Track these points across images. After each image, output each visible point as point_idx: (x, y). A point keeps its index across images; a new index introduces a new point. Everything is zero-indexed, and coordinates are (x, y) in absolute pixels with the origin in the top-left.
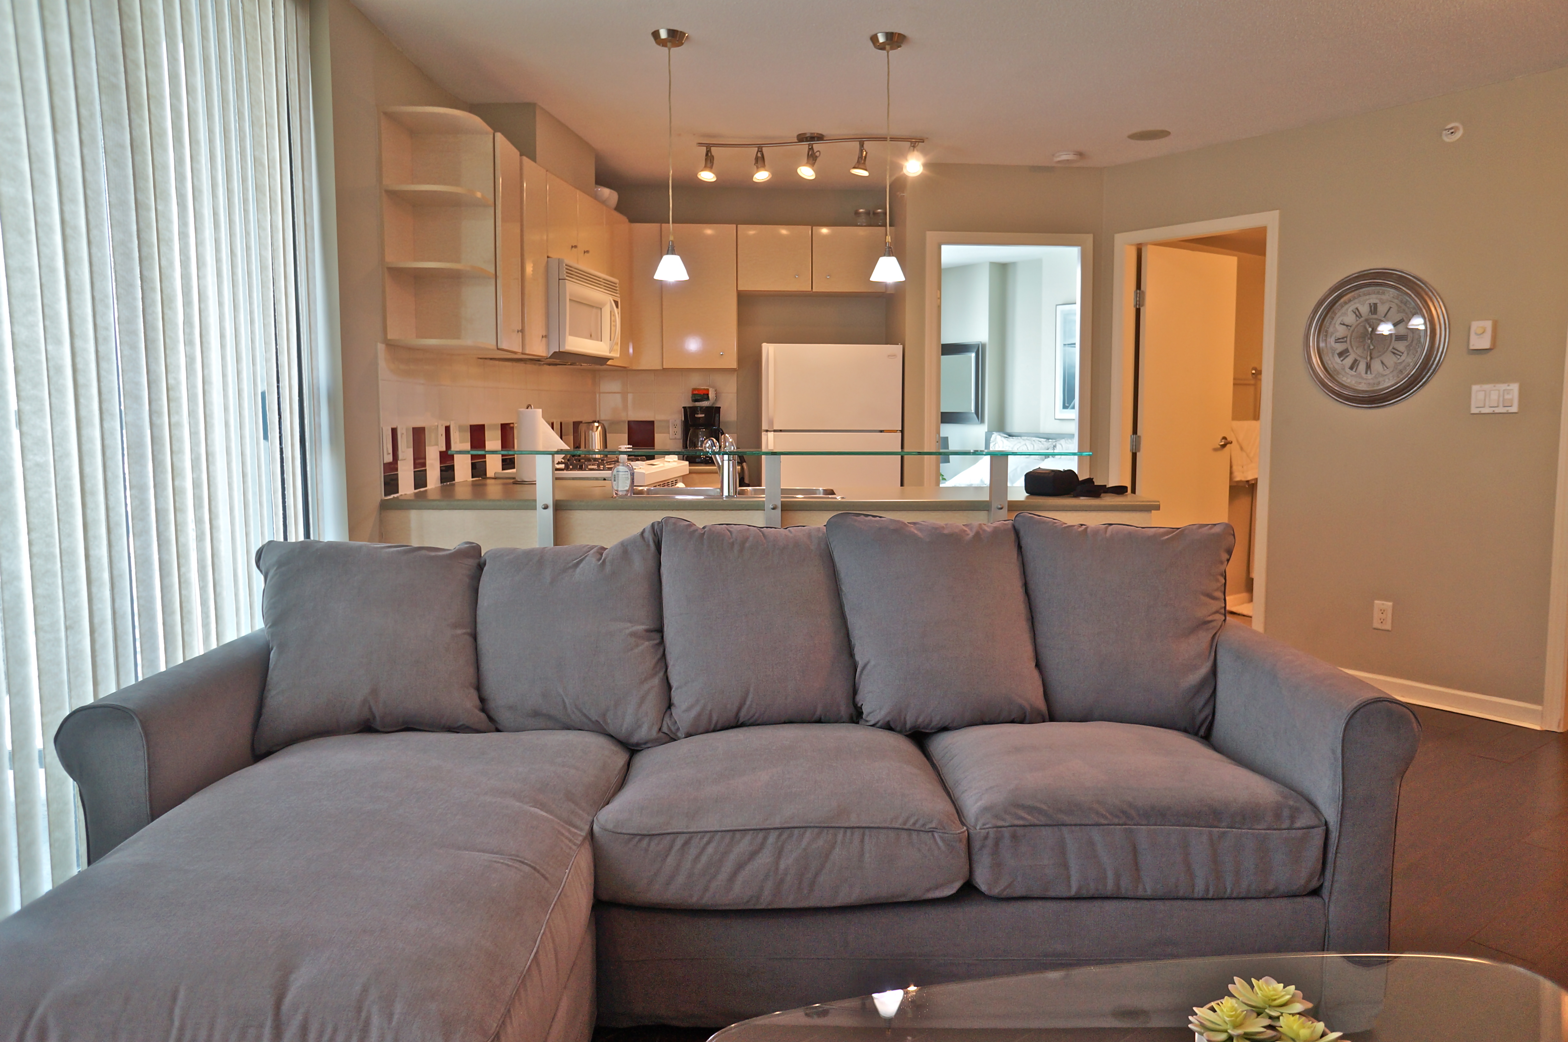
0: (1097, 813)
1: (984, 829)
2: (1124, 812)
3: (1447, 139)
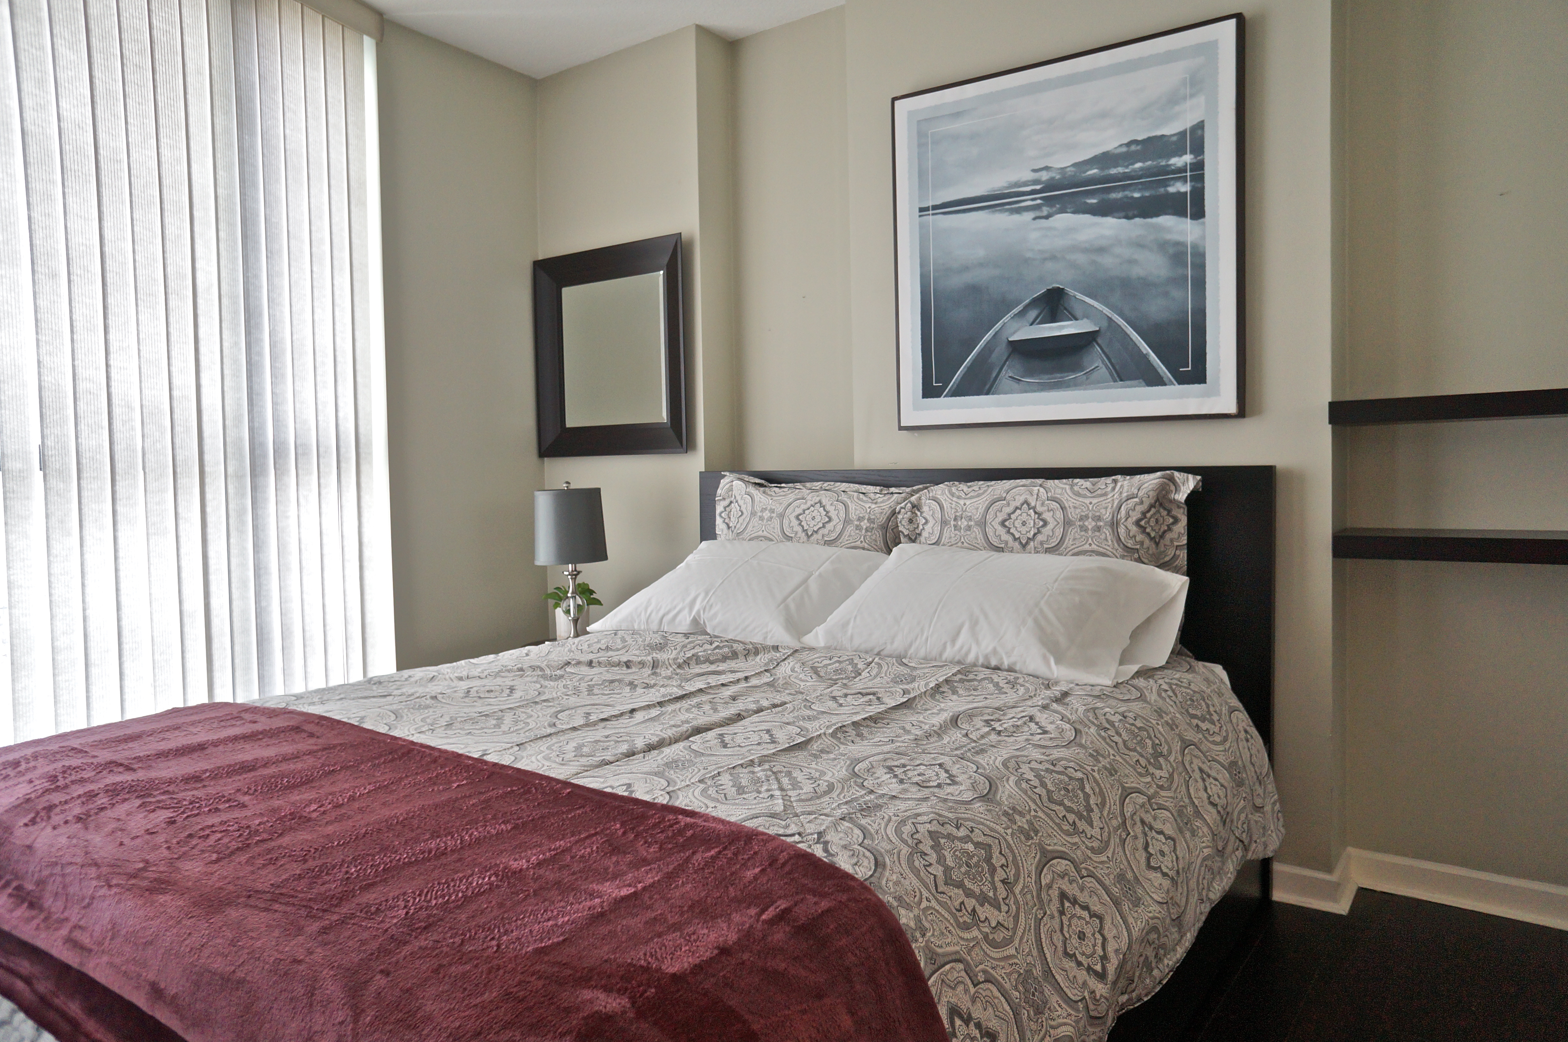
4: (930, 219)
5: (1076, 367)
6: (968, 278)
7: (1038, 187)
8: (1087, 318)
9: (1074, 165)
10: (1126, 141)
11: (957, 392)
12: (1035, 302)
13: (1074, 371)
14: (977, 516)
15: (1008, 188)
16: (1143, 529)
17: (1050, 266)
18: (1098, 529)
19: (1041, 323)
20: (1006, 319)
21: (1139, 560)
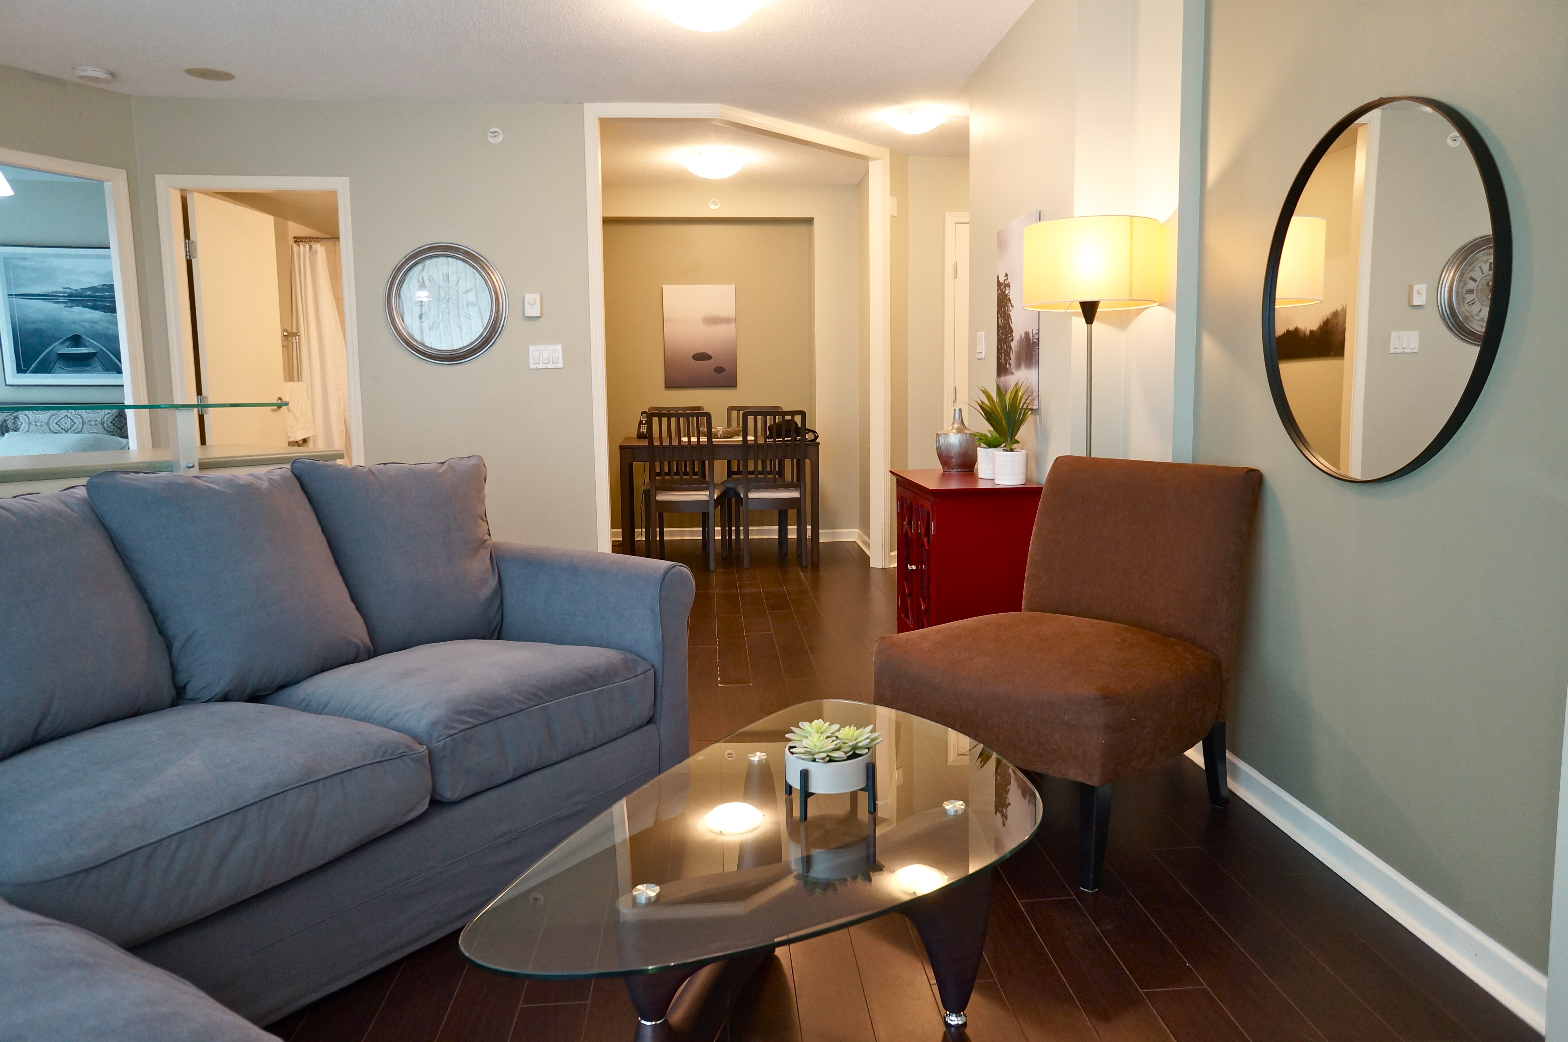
0: (518, 701)
1: (440, 741)
2: (535, 695)
3: (493, 141)
4: (14, 299)
5: (89, 365)
6: (34, 326)
7: (66, 295)
8: (91, 347)
9: (81, 289)
10: (102, 284)
11: (34, 372)
12: (68, 339)
13: (87, 367)
14: (45, 421)
15: (51, 293)
16: (114, 424)
17: (73, 326)
18: (96, 425)
19: (71, 347)
20: (57, 343)
21: (113, 435)
